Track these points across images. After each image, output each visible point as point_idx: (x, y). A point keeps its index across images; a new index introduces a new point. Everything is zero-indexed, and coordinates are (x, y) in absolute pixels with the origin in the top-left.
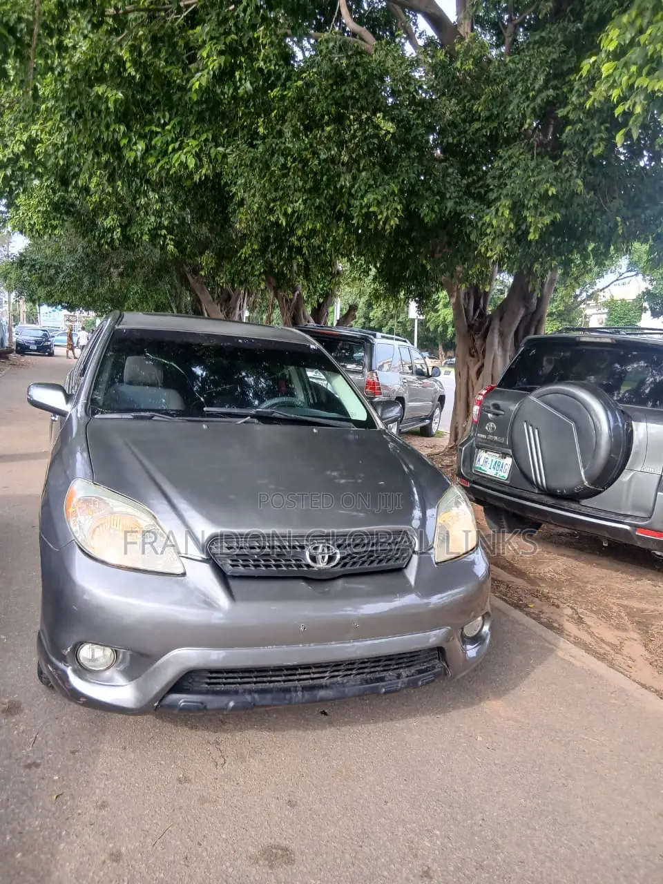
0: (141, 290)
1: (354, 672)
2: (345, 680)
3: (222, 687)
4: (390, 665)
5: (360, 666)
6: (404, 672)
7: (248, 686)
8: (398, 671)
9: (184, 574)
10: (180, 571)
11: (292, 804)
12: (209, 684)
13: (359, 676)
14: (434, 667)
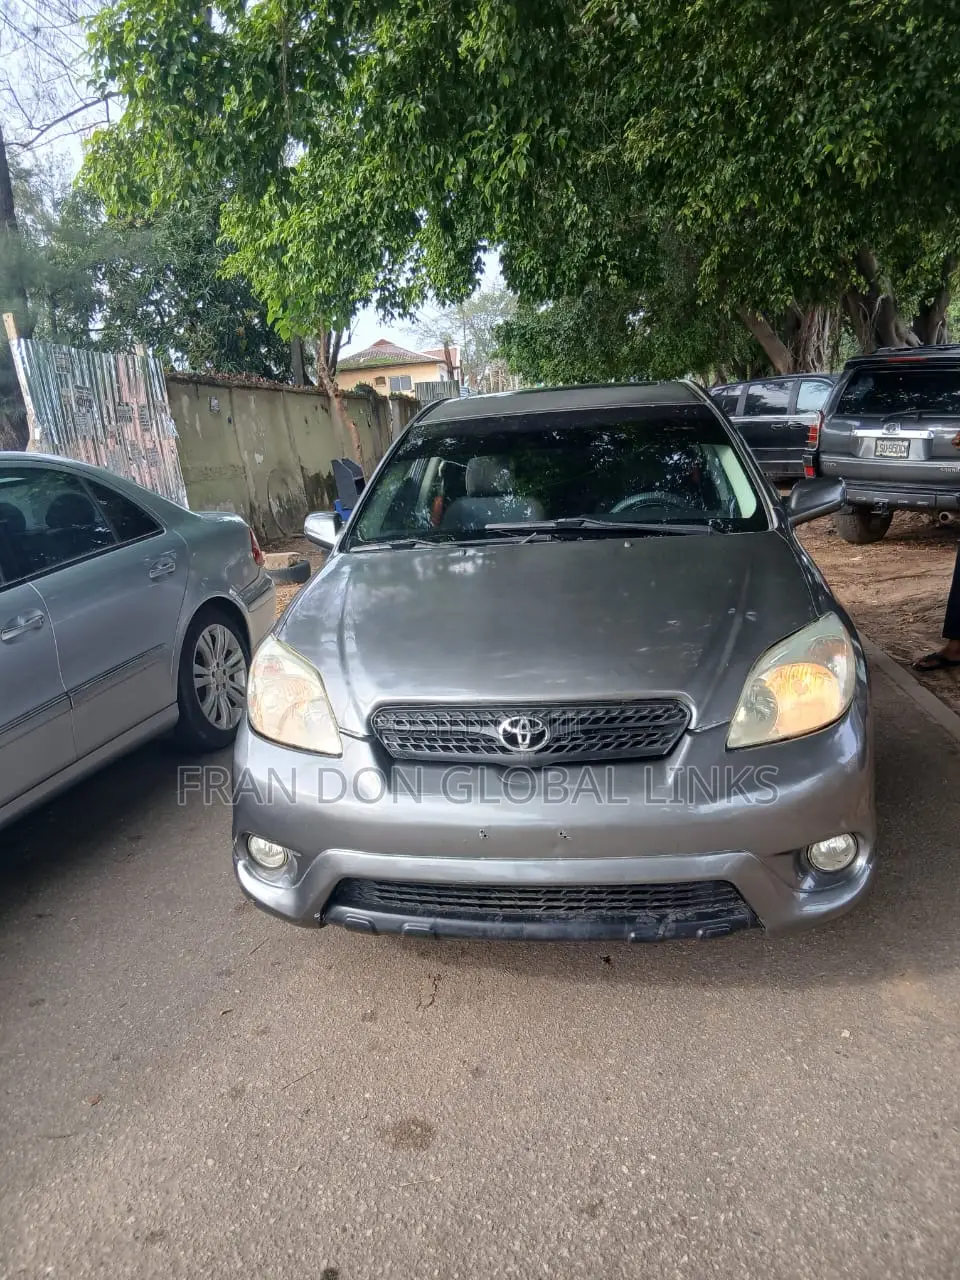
0: (669, 338)
1: (583, 904)
2: (572, 914)
3: (399, 904)
4: (644, 900)
5: (591, 896)
6: (673, 915)
7: (431, 907)
8: (662, 911)
9: (340, 756)
10: (337, 752)
11: (477, 1072)
12: (382, 898)
13: (594, 912)
14: (730, 912)
